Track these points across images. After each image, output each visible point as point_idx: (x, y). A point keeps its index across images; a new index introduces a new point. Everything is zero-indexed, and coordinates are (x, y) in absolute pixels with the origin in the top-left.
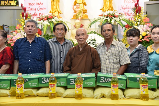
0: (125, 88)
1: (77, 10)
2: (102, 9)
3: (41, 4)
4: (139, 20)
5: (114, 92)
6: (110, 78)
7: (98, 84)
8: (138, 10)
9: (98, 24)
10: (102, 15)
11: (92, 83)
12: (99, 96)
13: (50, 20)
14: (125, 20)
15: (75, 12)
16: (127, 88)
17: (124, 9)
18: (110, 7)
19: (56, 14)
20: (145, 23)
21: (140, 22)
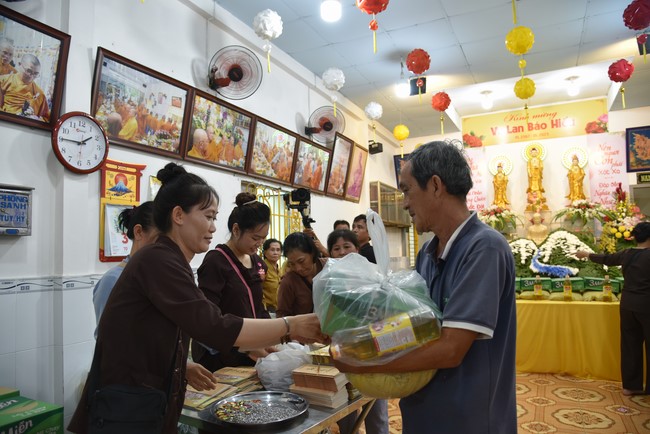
1: (532, 199)
2: (569, 197)
3: (479, 193)
4: (625, 210)
5: (607, 295)
6: (600, 281)
7: (587, 288)
8: (620, 195)
9: (563, 217)
10: (570, 206)
11: (580, 287)
12: (590, 298)
13: (498, 215)
14: (604, 212)
15: (530, 202)
17: (600, 194)
18: (580, 193)
19: (503, 206)
20: (634, 215)
21: (627, 214)
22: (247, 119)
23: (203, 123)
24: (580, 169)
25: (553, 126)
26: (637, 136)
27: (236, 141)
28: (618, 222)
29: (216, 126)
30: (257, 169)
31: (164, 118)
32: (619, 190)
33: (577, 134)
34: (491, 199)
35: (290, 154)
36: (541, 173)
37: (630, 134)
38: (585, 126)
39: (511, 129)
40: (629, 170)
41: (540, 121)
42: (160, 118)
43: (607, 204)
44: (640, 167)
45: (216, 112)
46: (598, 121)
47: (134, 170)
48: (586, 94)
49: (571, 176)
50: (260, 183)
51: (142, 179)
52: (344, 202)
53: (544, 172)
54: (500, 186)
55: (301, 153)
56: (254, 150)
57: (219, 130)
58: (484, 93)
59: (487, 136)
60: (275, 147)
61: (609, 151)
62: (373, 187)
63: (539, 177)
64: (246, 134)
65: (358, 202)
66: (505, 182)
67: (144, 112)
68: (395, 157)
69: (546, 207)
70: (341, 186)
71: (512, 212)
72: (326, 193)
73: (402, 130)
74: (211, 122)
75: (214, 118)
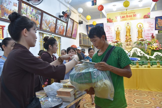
0: (152, 65)
2: (138, 37)
3: (112, 36)
4: (154, 41)
5: (149, 66)
6: (147, 62)
7: (143, 64)
8: (153, 37)
9: (136, 43)
10: (138, 40)
11: (141, 64)
13: (117, 43)
14: (148, 42)
15: (126, 39)
16: (153, 65)
17: (147, 37)
18: (141, 36)
19: (118, 40)
20: (157, 43)
21: (154, 42)
22: (40, 12)
23: (25, 12)
24: (141, 29)
25: (134, 16)
26: (159, 19)
27: (37, 19)
28: (152, 45)
29: (30, 13)
30: (44, 28)
31: (11, 10)
32: (152, 35)
33: (141, 19)
34: (115, 38)
35: (54, 24)
36: (130, 30)
37: (157, 18)
38: (143, 16)
39: (121, 17)
40: (156, 29)
41: (130, 15)
42: (9, 10)
43: (149, 40)
44: (159, 29)
45: (30, 9)
46: (147, 15)
47: (1, 27)
48: (144, 6)
49: (139, 31)
50: (45, 33)
51: (4, 30)
52: (71, 39)
53: (131, 30)
54: (118, 34)
55: (58, 24)
56: (43, 22)
57: (31, 15)
58: (114, 6)
59: (114, 19)
60: (49, 21)
61: (150, 24)
62: (80, 35)
63: (129, 32)
64: (40, 17)
65: (75, 39)
66: (119, 33)
67: (3, 7)
68: (87, 25)
69: (131, 41)
70: (70, 34)
71: (121, 42)
72: (66, 36)
73: (89, 17)
74: (28, 12)
75: (29, 11)
